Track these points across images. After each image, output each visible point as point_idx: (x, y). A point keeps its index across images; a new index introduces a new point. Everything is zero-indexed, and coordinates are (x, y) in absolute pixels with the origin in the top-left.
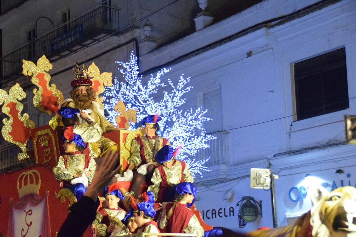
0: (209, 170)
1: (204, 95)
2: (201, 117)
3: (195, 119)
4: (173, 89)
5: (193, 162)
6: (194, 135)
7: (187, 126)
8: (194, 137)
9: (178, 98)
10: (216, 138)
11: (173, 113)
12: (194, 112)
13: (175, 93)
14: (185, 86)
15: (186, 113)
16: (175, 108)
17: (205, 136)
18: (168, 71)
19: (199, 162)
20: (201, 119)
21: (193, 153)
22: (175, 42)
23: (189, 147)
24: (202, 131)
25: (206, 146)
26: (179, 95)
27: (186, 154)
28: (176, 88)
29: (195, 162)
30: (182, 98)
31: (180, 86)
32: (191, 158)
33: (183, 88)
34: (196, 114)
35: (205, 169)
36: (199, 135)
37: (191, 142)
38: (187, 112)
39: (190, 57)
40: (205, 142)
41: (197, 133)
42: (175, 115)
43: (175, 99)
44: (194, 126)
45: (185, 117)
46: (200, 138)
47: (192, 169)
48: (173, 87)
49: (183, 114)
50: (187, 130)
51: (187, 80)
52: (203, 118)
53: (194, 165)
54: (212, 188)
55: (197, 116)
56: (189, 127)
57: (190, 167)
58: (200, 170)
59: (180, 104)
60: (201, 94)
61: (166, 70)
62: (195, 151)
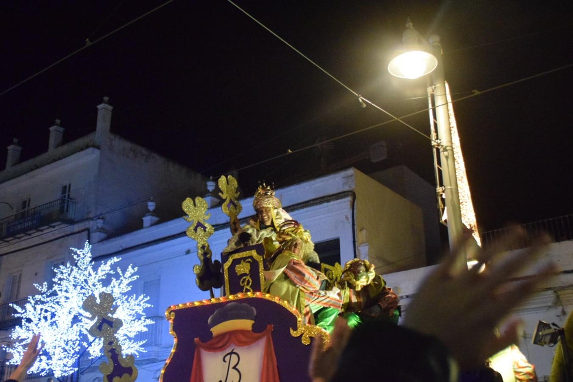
0: (144, 351)
1: (145, 283)
2: (143, 303)
3: (138, 305)
4: (121, 276)
5: (132, 342)
6: (134, 318)
7: (129, 310)
8: (134, 320)
9: (125, 285)
10: (154, 322)
11: (119, 298)
12: (137, 298)
13: (122, 280)
14: (133, 275)
15: (130, 298)
16: (120, 293)
17: (145, 321)
18: (118, 260)
19: (136, 343)
20: (142, 305)
21: (132, 335)
22: (124, 236)
23: (130, 329)
24: (142, 315)
25: (145, 329)
26: (126, 282)
27: (126, 335)
28: (124, 275)
29: (133, 343)
30: (128, 285)
31: (128, 274)
32: (130, 339)
33: (130, 277)
34: (138, 300)
35: (142, 350)
36: (140, 319)
37: (131, 325)
38: (132, 298)
39: (136, 250)
40: (144, 326)
41: (138, 317)
42: (120, 300)
43: (122, 286)
44: (136, 311)
45: (129, 302)
46: (140, 322)
47: (129, 349)
48: (121, 275)
49: (127, 300)
50: (129, 314)
51: (134, 270)
52: (144, 304)
53: (132, 346)
54: (143, 367)
55: (140, 301)
56: (131, 311)
57: (128, 347)
58: (136, 351)
59: (125, 290)
60: (143, 282)
61: (115, 259)
62: (135, 334)
